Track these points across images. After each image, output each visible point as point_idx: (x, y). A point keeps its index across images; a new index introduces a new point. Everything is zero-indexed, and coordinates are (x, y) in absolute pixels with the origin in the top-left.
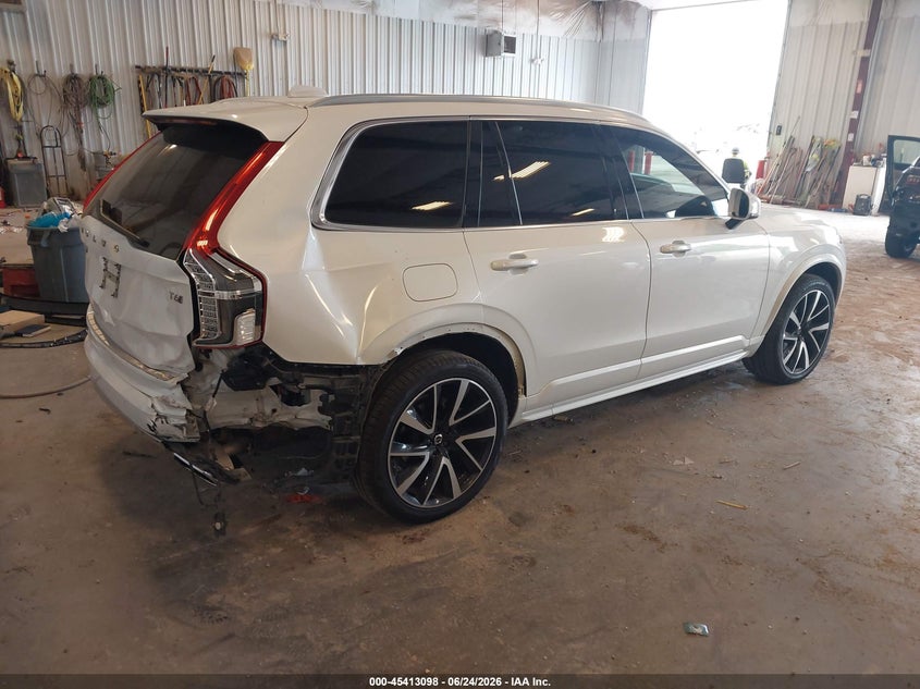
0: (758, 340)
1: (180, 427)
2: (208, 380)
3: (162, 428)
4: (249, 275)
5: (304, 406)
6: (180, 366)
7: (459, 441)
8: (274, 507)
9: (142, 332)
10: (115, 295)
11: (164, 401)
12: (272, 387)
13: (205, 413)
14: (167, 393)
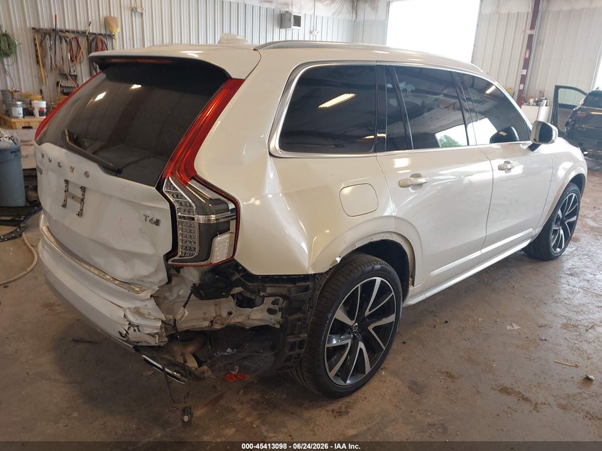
0: (538, 230)
1: (153, 335)
2: (175, 290)
3: (133, 335)
4: (226, 200)
5: (255, 308)
6: (151, 280)
7: (370, 328)
8: (214, 387)
9: (111, 250)
10: (80, 214)
11: (137, 312)
12: (232, 295)
13: (175, 320)
14: (138, 304)
